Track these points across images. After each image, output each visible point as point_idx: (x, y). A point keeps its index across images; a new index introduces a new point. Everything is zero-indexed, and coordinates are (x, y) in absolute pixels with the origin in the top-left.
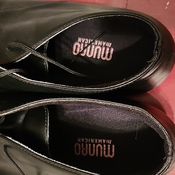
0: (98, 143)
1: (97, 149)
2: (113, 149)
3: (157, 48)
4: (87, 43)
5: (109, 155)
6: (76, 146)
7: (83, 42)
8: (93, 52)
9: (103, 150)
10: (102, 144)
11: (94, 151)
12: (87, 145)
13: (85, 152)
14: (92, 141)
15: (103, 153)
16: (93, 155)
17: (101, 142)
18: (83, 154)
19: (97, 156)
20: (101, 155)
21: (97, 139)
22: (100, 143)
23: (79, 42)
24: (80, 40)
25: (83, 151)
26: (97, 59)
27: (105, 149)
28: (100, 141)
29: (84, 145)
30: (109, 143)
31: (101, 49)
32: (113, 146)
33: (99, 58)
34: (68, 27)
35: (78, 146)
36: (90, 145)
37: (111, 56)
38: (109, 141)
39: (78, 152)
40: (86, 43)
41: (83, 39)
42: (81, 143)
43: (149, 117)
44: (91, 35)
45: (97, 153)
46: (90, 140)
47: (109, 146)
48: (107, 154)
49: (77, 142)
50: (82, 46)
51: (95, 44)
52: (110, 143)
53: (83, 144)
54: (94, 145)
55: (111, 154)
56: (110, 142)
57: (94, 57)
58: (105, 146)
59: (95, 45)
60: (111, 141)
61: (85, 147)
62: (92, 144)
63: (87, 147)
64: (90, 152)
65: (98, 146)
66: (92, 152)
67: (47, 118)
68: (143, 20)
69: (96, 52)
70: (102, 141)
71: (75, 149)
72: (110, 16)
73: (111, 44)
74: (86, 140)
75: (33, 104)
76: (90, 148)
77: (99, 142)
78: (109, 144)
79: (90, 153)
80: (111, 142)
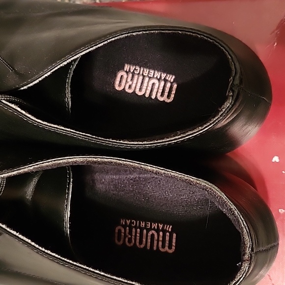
0: (151, 229)
1: (149, 238)
2: (174, 240)
3: (233, 87)
4: (138, 73)
5: (167, 248)
6: (117, 231)
7: (132, 71)
8: (145, 88)
9: (158, 240)
10: (158, 231)
11: (144, 240)
12: (134, 230)
13: (130, 240)
14: (143, 224)
15: (158, 245)
16: (142, 246)
17: (156, 228)
18: (127, 244)
19: (148, 248)
20: (155, 248)
21: (149, 223)
22: (154, 229)
23: (126, 72)
24: (127, 67)
25: (127, 239)
26: (152, 99)
27: (161, 239)
28: (155, 226)
29: (129, 230)
30: (167, 229)
31: (158, 84)
32: (175, 235)
33: (153, 97)
34: (102, 44)
35: (120, 231)
36: (138, 230)
37: (173, 96)
38: (168, 226)
39: (119, 240)
40: (136, 72)
41: (131, 67)
42: (125, 226)
43: (220, 197)
44: (144, 61)
45: (149, 244)
46: (140, 223)
47: (168, 234)
48: (163, 246)
49: (119, 224)
50: (129, 77)
51: (149, 76)
52: (170, 230)
53: (128, 228)
54: (145, 231)
55: (170, 247)
56: (169, 228)
57: (147, 95)
58: (161, 233)
59: (150, 78)
60: (171, 227)
61: (130, 233)
62: (142, 229)
63: (134, 234)
64: (138, 241)
65: (150, 233)
66: (141, 242)
67: (69, 186)
68: (215, 43)
69: (149, 88)
70: (158, 226)
71: (116, 235)
72: (167, 31)
73: (174, 77)
74: (133, 223)
75: (47, 164)
76: (138, 235)
77: (153, 227)
78: (168, 231)
79: (138, 244)
80: (172, 229)
